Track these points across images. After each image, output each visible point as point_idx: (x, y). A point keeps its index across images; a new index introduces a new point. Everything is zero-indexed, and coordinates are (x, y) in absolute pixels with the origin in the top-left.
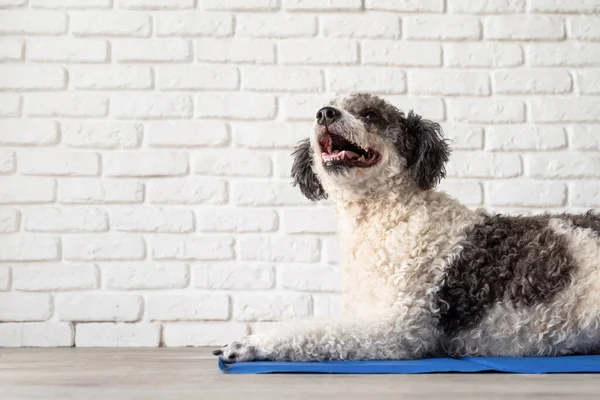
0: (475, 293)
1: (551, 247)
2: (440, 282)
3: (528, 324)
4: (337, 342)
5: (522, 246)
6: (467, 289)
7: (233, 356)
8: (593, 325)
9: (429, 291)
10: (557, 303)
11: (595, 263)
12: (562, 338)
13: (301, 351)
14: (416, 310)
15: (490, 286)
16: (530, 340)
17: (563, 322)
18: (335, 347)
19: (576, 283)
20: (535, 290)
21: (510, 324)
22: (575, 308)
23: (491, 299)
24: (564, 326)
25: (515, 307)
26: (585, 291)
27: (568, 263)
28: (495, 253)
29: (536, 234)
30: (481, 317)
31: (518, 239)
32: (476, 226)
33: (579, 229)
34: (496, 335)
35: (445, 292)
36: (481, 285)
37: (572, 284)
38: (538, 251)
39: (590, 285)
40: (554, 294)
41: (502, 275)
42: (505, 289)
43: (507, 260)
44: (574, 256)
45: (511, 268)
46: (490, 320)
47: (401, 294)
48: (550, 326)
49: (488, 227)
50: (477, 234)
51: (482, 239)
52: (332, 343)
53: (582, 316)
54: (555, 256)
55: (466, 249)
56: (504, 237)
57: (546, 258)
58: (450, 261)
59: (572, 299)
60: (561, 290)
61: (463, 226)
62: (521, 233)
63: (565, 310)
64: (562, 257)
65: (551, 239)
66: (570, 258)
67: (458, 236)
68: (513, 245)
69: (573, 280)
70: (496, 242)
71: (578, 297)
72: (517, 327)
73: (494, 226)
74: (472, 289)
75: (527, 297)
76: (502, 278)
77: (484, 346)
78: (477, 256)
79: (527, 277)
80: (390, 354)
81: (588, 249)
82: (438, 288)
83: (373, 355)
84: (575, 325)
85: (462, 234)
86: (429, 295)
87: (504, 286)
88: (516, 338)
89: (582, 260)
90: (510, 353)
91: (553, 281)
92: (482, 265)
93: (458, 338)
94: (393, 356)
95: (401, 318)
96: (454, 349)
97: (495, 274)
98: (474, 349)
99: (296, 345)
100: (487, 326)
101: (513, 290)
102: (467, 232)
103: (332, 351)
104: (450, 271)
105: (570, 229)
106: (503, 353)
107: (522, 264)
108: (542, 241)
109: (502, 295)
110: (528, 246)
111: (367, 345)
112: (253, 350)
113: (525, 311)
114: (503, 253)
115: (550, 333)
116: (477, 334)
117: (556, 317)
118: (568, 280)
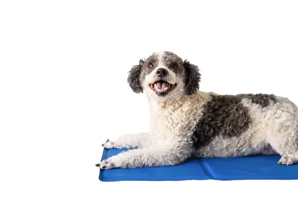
0: (207, 133)
1: (241, 112)
2: (193, 130)
3: (230, 144)
4: (148, 160)
5: (228, 112)
6: (204, 131)
7: (104, 167)
8: (258, 146)
9: (189, 134)
10: (242, 136)
11: (260, 120)
12: (244, 150)
13: (133, 164)
14: (183, 143)
15: (214, 130)
16: (230, 151)
17: (245, 144)
18: (147, 162)
19: (251, 129)
20: (233, 131)
21: (222, 144)
22: (250, 138)
23: (214, 135)
24: (245, 145)
25: (224, 138)
26: (255, 132)
27: (248, 120)
28: (216, 115)
29: (235, 106)
30: (210, 142)
31: (227, 108)
32: (208, 103)
33: (254, 104)
34: (216, 149)
35: (195, 133)
36: (210, 130)
37: (249, 129)
38: (235, 114)
39: (258, 130)
40: (241, 133)
41: (219, 125)
42: (220, 131)
43: (221, 118)
44: (251, 116)
45: (222, 122)
46: (213, 143)
47: (176, 137)
48: (239, 146)
49: (213, 102)
50: (208, 107)
51: (211, 108)
52: (146, 160)
53: (253, 142)
54: (242, 116)
55: (204, 114)
56: (220, 107)
57: (238, 118)
58: (197, 121)
59: (249, 135)
60: (244, 131)
61: (203, 103)
62: (228, 105)
63: (246, 140)
64: (245, 117)
65: (241, 109)
66: (249, 118)
67: (201, 108)
68: (224, 111)
69: (250, 128)
70: (217, 110)
71: (252, 134)
72: (225, 146)
73: (216, 102)
74: (206, 131)
75: (229, 134)
76: (219, 126)
77: (211, 153)
78: (209, 117)
79: (229, 126)
80: (170, 163)
81: (257, 113)
82: (192, 133)
83: (163, 164)
84: (250, 145)
85: (202, 107)
86: (188, 136)
87: (219, 129)
88: (225, 150)
89: (255, 118)
90: (222, 156)
91: (241, 128)
92: (210, 121)
93: (201, 150)
94: (172, 164)
95: (176, 147)
96: (199, 155)
97: (216, 124)
98: (207, 154)
99: (131, 162)
100: (212, 145)
101: (223, 132)
102: (204, 106)
103: (146, 163)
104: (198, 125)
105: (250, 104)
106: (219, 156)
107: (228, 120)
108: (237, 110)
109: (218, 133)
110: (231, 112)
111: (161, 160)
112: (112, 164)
113: (228, 140)
114: (219, 115)
115: (239, 148)
116: (208, 148)
117: (242, 142)
118: (248, 127)
